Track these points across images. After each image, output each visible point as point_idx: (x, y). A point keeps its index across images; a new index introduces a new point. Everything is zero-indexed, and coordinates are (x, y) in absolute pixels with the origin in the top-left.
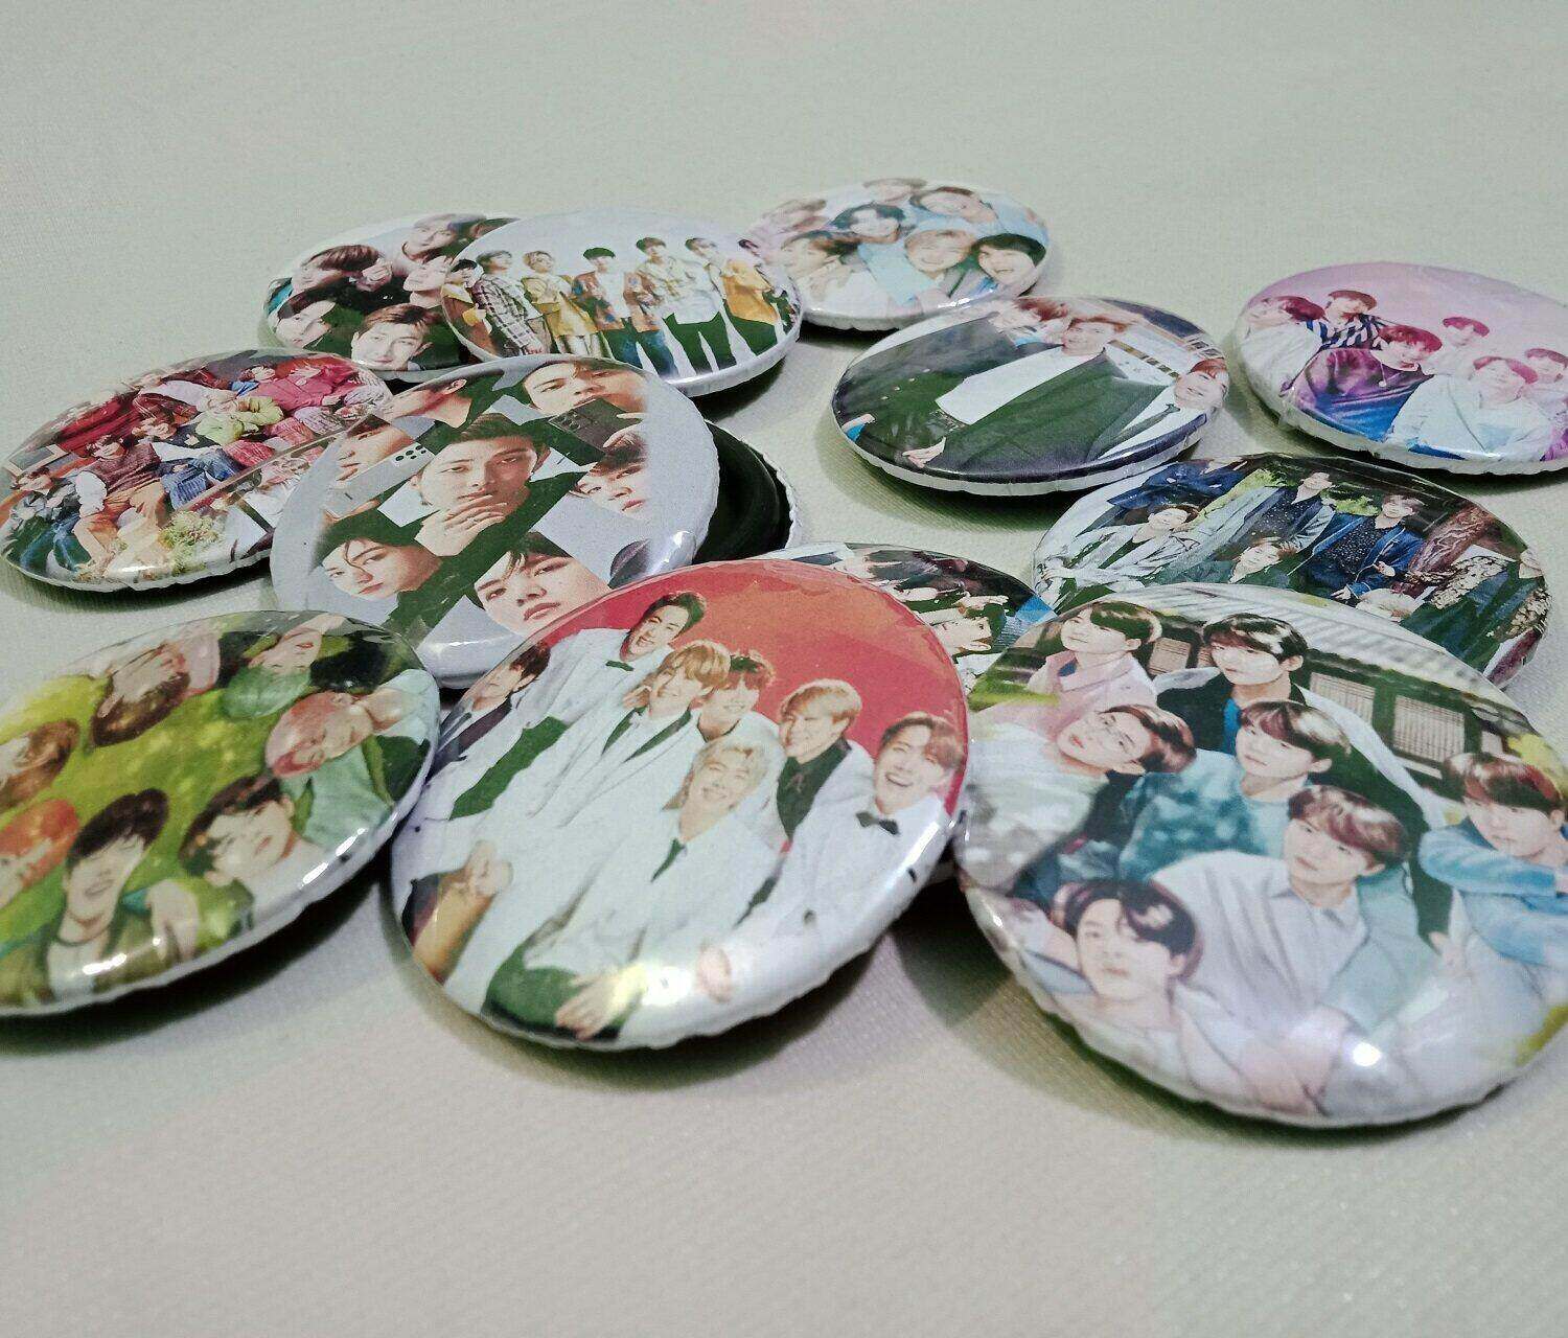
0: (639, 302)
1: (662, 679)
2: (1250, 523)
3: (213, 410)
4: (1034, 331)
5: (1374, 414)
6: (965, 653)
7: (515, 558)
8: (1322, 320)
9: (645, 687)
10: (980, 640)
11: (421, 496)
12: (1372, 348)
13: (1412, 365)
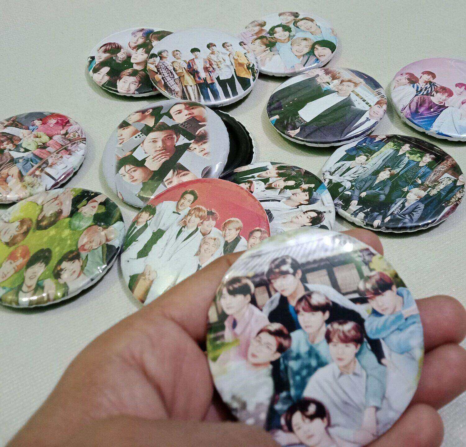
0: (208, 71)
1: (189, 217)
2: (384, 162)
3: (26, 138)
4: (330, 84)
5: (428, 121)
6: (301, 204)
7: (174, 172)
8: (418, 84)
9: (184, 220)
10: (305, 200)
11: (144, 150)
12: (431, 96)
13: (442, 103)
